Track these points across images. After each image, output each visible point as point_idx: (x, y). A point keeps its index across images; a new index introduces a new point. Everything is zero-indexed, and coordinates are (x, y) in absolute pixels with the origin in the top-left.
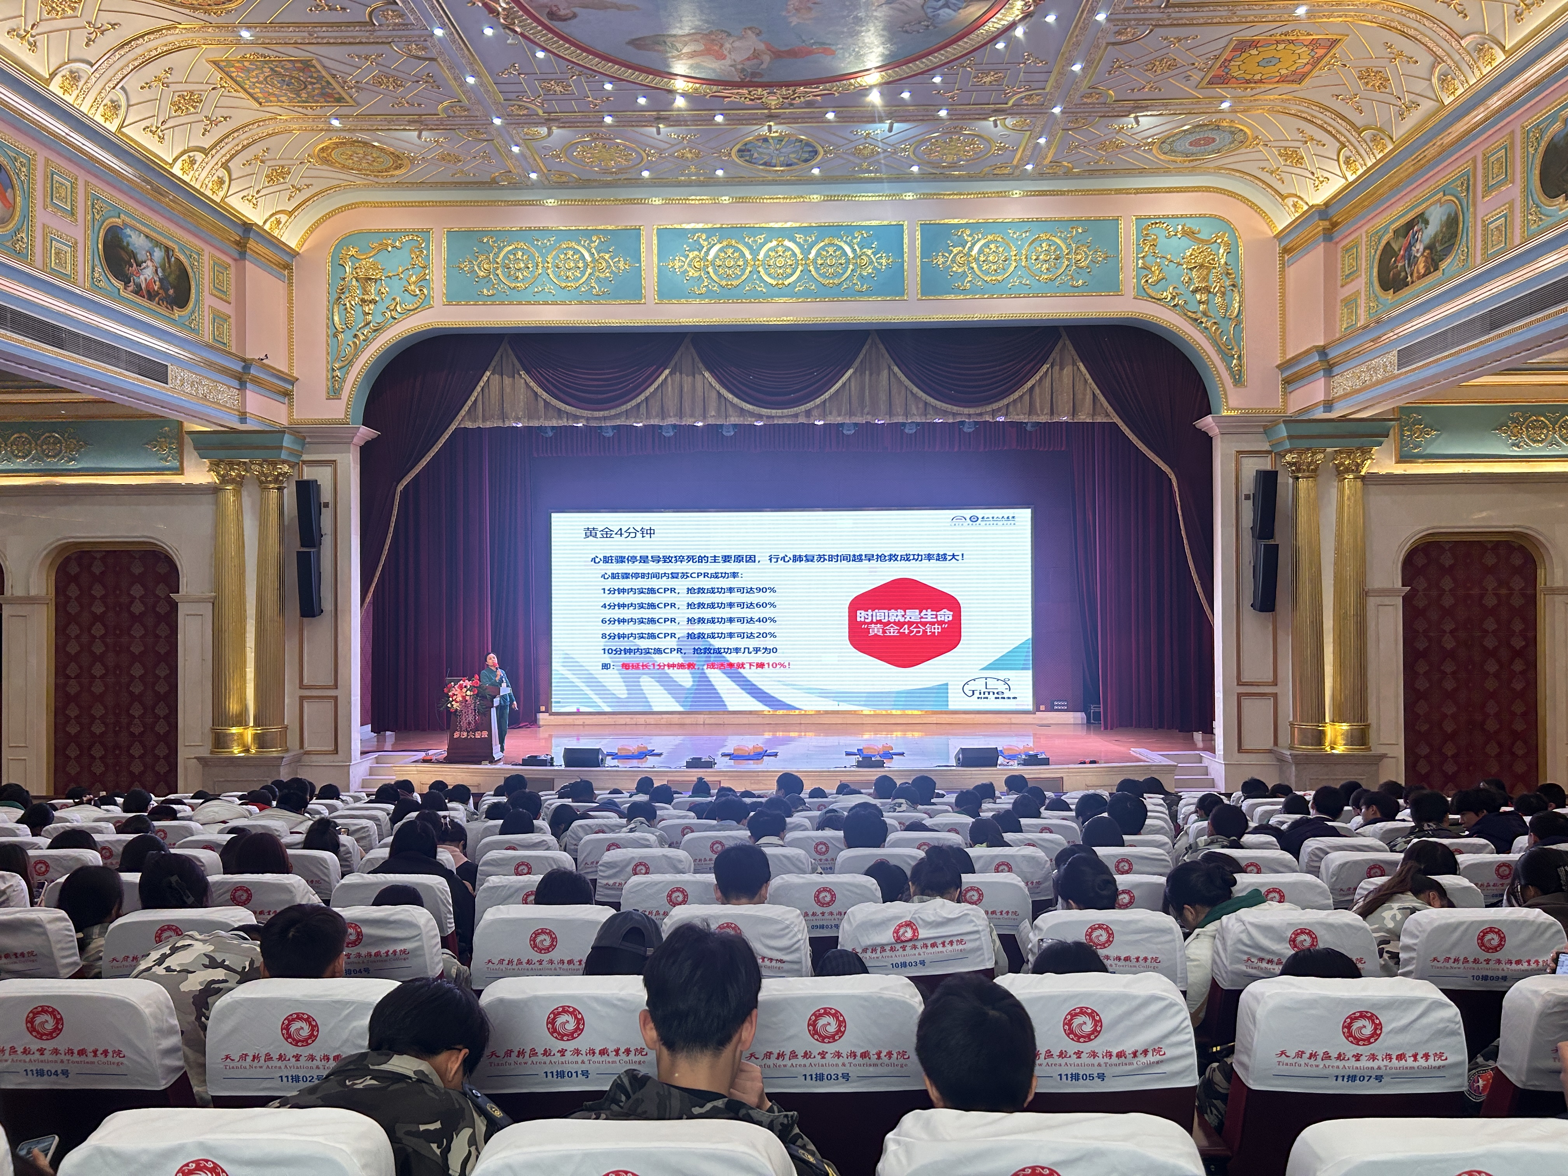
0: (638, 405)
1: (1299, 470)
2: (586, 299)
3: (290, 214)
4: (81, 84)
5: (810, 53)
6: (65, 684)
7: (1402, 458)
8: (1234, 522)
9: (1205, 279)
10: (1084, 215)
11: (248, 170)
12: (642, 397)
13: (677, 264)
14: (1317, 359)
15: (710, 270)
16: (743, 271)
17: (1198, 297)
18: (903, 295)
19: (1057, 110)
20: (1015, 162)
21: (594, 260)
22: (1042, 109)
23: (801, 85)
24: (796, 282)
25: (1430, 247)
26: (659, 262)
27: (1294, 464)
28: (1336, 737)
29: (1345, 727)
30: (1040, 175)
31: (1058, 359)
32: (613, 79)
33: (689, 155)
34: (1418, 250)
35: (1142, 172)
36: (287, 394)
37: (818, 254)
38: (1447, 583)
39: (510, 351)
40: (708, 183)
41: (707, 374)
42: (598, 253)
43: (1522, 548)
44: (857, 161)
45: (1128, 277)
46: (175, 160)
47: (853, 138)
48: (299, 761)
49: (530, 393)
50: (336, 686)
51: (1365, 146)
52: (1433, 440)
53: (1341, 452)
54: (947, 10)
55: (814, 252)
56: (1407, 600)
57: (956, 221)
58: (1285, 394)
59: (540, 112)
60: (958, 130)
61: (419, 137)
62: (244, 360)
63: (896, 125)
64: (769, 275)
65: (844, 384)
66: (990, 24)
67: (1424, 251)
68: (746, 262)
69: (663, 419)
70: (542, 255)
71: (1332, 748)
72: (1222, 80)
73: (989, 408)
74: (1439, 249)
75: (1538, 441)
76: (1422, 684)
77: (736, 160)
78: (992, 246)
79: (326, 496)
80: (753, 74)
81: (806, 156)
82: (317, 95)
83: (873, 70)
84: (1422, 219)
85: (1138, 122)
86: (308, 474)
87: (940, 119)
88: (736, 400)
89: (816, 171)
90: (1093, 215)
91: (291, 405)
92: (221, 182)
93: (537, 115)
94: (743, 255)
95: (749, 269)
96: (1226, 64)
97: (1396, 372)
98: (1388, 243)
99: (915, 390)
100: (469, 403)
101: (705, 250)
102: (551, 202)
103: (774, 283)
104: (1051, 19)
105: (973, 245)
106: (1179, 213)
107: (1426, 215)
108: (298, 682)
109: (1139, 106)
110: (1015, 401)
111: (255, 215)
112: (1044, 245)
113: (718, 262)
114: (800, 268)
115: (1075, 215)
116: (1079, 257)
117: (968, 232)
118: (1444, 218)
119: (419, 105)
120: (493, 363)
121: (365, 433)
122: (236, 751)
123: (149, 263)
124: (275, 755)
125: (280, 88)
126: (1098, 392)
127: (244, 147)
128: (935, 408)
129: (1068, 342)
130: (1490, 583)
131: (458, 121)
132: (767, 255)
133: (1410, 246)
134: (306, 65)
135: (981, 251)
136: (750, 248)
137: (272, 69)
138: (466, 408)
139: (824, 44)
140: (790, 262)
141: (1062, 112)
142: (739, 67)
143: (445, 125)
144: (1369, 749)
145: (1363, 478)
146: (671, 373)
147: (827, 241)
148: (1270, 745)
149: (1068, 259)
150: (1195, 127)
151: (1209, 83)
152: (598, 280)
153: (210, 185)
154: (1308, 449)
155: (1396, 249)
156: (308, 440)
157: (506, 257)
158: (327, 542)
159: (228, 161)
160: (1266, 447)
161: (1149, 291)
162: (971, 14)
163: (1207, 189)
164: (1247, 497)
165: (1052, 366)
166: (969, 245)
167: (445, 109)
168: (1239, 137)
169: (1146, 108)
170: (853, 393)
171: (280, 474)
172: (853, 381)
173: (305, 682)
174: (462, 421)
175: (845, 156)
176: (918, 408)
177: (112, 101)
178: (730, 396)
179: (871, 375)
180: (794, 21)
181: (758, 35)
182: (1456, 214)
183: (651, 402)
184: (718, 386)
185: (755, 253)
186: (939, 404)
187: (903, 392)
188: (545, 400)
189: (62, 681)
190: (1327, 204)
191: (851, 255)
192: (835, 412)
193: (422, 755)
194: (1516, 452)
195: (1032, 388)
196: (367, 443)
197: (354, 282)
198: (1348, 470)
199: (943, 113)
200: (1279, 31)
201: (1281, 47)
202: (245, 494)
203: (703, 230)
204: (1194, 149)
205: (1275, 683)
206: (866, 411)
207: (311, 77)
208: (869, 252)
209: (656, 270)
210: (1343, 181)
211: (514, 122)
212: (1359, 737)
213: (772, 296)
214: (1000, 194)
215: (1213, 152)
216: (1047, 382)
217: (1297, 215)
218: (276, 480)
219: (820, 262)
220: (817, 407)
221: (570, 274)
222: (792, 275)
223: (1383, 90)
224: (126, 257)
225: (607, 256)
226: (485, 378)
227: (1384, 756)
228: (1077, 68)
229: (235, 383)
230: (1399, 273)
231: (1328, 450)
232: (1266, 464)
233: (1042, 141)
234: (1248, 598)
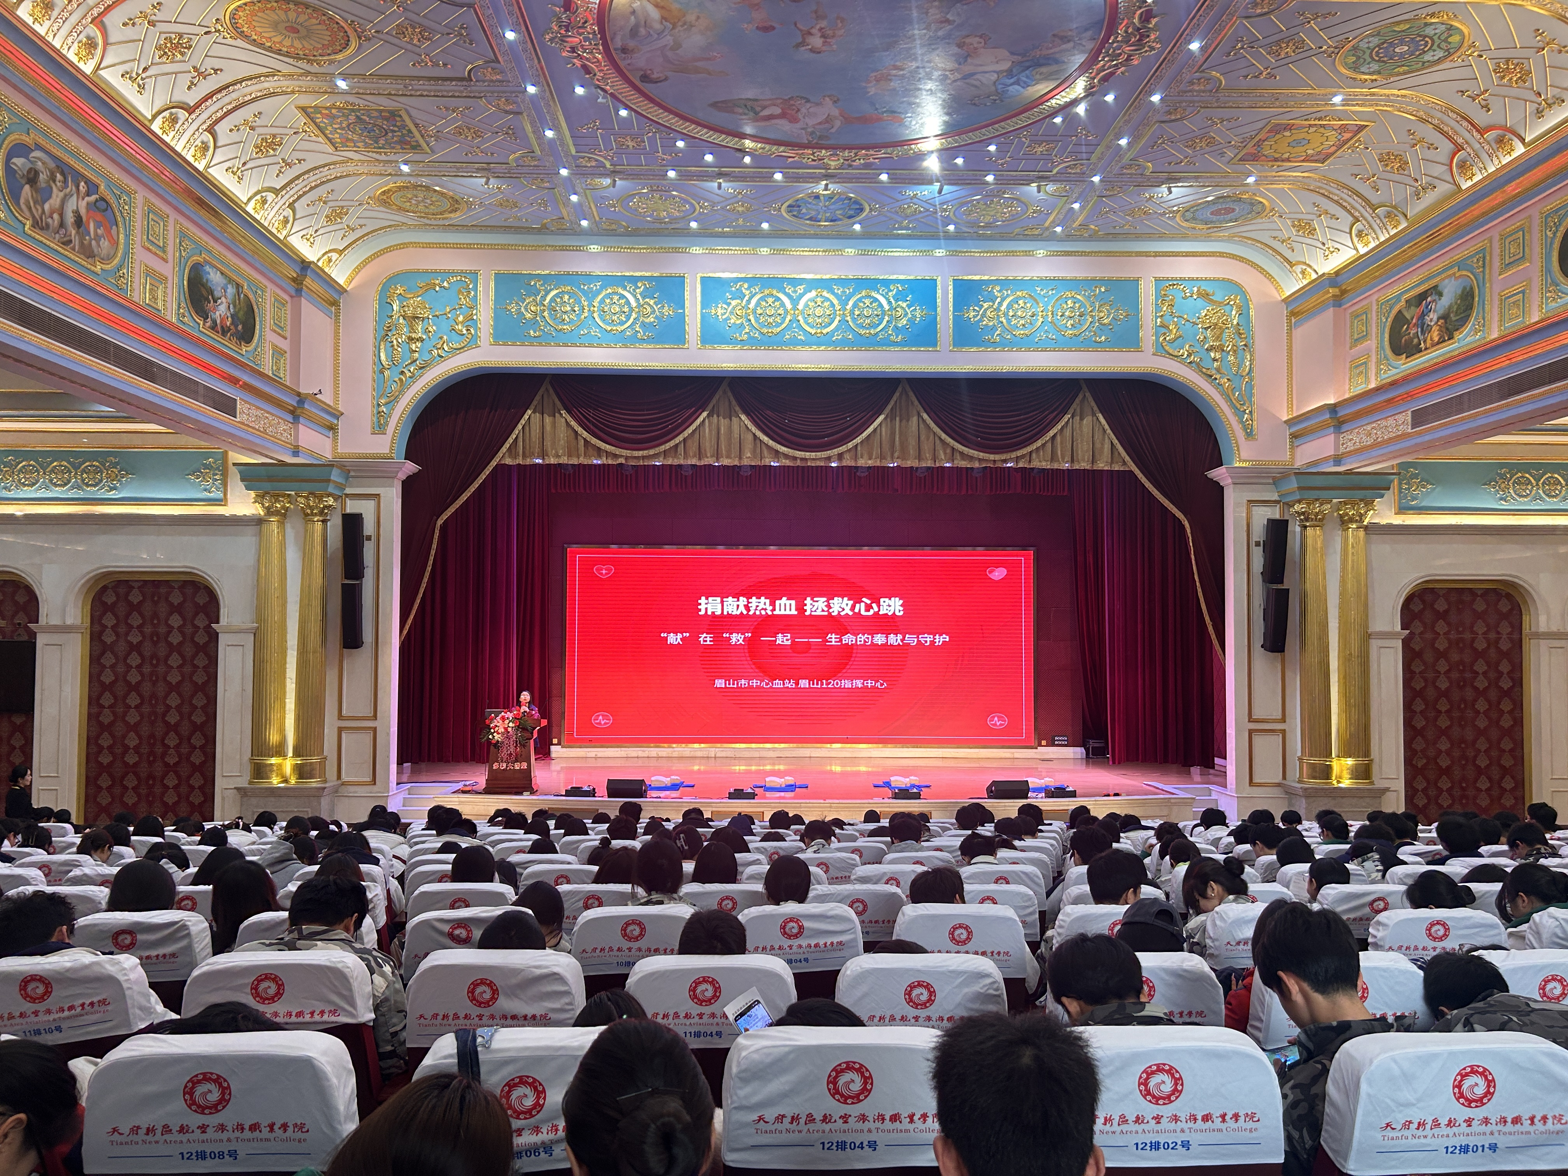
0: (676, 446)
1: (1307, 519)
2: (628, 341)
3: (341, 252)
4: (177, 126)
5: (879, 119)
6: (99, 714)
7: (1402, 510)
8: (1245, 567)
9: (1218, 338)
10: (1107, 275)
11: (311, 210)
12: (680, 438)
13: (720, 311)
14: (1328, 416)
15: (751, 317)
16: (784, 319)
17: (1212, 355)
18: (935, 345)
19: (1096, 179)
20: (1047, 224)
21: (639, 306)
22: (1082, 178)
23: (863, 149)
24: (833, 331)
25: (1445, 317)
26: (702, 309)
27: (1303, 513)
28: (1342, 771)
29: (1350, 762)
30: (1068, 237)
31: (1078, 410)
32: (684, 137)
33: (740, 209)
34: (1431, 320)
35: (1162, 237)
36: (332, 428)
37: (855, 305)
38: (1441, 627)
39: (551, 391)
40: (752, 234)
41: (743, 417)
42: (644, 298)
43: (1509, 596)
44: (899, 219)
45: (1147, 335)
46: (249, 200)
47: (899, 197)
48: (337, 792)
49: (570, 431)
50: (375, 717)
51: (1378, 221)
52: (1428, 493)
53: (1346, 504)
54: (1016, 87)
55: (851, 303)
56: (1406, 643)
57: (986, 278)
58: (1293, 448)
59: (608, 165)
60: (999, 194)
61: (487, 183)
62: (299, 394)
63: (945, 187)
64: (808, 324)
65: (875, 430)
66: (1053, 101)
67: (1439, 319)
68: (786, 312)
69: (700, 459)
70: (588, 299)
71: (1339, 782)
72: (1254, 158)
73: (1014, 455)
74: (1454, 319)
75: (1524, 496)
76: (1419, 723)
77: (785, 214)
78: (1021, 302)
79: (369, 528)
80: (820, 138)
81: (851, 213)
82: (396, 143)
83: (932, 139)
84: (1436, 291)
85: (1170, 192)
86: (352, 507)
87: (987, 183)
88: (771, 443)
89: (857, 227)
90: (1115, 275)
91: (335, 439)
92: (286, 221)
93: (604, 167)
94: (783, 305)
95: (789, 318)
96: (1259, 144)
97: (1410, 431)
98: (1400, 312)
99: (943, 436)
100: (510, 440)
101: (747, 298)
102: (594, 248)
103: (813, 331)
104: (1110, 98)
105: (1003, 300)
106: (1195, 276)
107: (1440, 288)
108: (336, 713)
109: (1172, 179)
110: (1037, 449)
111: (310, 253)
112: (1069, 302)
113: (759, 311)
114: (838, 318)
115: (1099, 275)
116: (1102, 314)
117: (998, 288)
118: (1459, 292)
119: (492, 154)
120: (535, 403)
121: (411, 467)
122: (275, 781)
123: (223, 299)
124: (314, 785)
125: (361, 135)
126: (1116, 441)
127: (312, 189)
128: (962, 453)
129: (1088, 394)
130: (1480, 628)
131: (525, 170)
132: (806, 305)
133: (1423, 315)
134: (393, 115)
135: (1010, 306)
136: (788, 295)
137: (357, 117)
138: (507, 445)
139: (894, 112)
140: (828, 312)
141: (1101, 181)
142: (809, 130)
143: (509, 174)
144: (1372, 783)
145: (1366, 528)
146: (708, 415)
147: (864, 293)
148: (1278, 779)
149: (1092, 316)
150: (1218, 198)
151: (1240, 160)
152: (643, 325)
153: (276, 224)
154: (1317, 500)
155: (1408, 316)
156: (352, 474)
157: (553, 300)
158: (369, 573)
159: (294, 201)
160: (1275, 497)
161: (1167, 348)
162: (1038, 91)
163: (1221, 255)
164: (1258, 544)
165: (1073, 417)
166: (999, 300)
167: (516, 160)
168: (1258, 208)
169: (1178, 180)
170: (884, 438)
171: (325, 507)
172: (884, 425)
173: (344, 713)
174: (503, 457)
175: (889, 214)
176: (945, 454)
177: (203, 143)
178: (765, 439)
179: (901, 421)
180: (872, 91)
181: (835, 102)
182: (1472, 288)
183: (689, 442)
184: (754, 429)
185: (795, 302)
186: (965, 450)
187: (932, 437)
188: (585, 439)
189: (95, 710)
190: (1337, 273)
191: (887, 307)
192: (866, 456)
193: (460, 786)
194: (1504, 505)
195: (1054, 437)
196: (409, 477)
197: (401, 320)
198: (1351, 520)
199: (990, 178)
200: (1314, 116)
201: (1312, 130)
202: (288, 526)
203: (745, 280)
204: (1214, 218)
205: (1283, 720)
206: (896, 455)
207: (395, 126)
208: (904, 305)
209: (699, 316)
210: (1355, 252)
211: (579, 171)
212: (1363, 772)
213: (810, 345)
214: (1027, 253)
215: (1231, 221)
216: (1068, 432)
217: (1305, 282)
218: (321, 513)
219: (857, 313)
220: (849, 450)
221: (615, 318)
222: (830, 324)
223: (1401, 172)
224: (204, 293)
225: (652, 302)
226: (526, 417)
227: (1387, 790)
228: (1123, 142)
229: (290, 418)
230: (1412, 340)
231: (1335, 501)
232: (1275, 513)
233: (1076, 206)
234: (1258, 639)
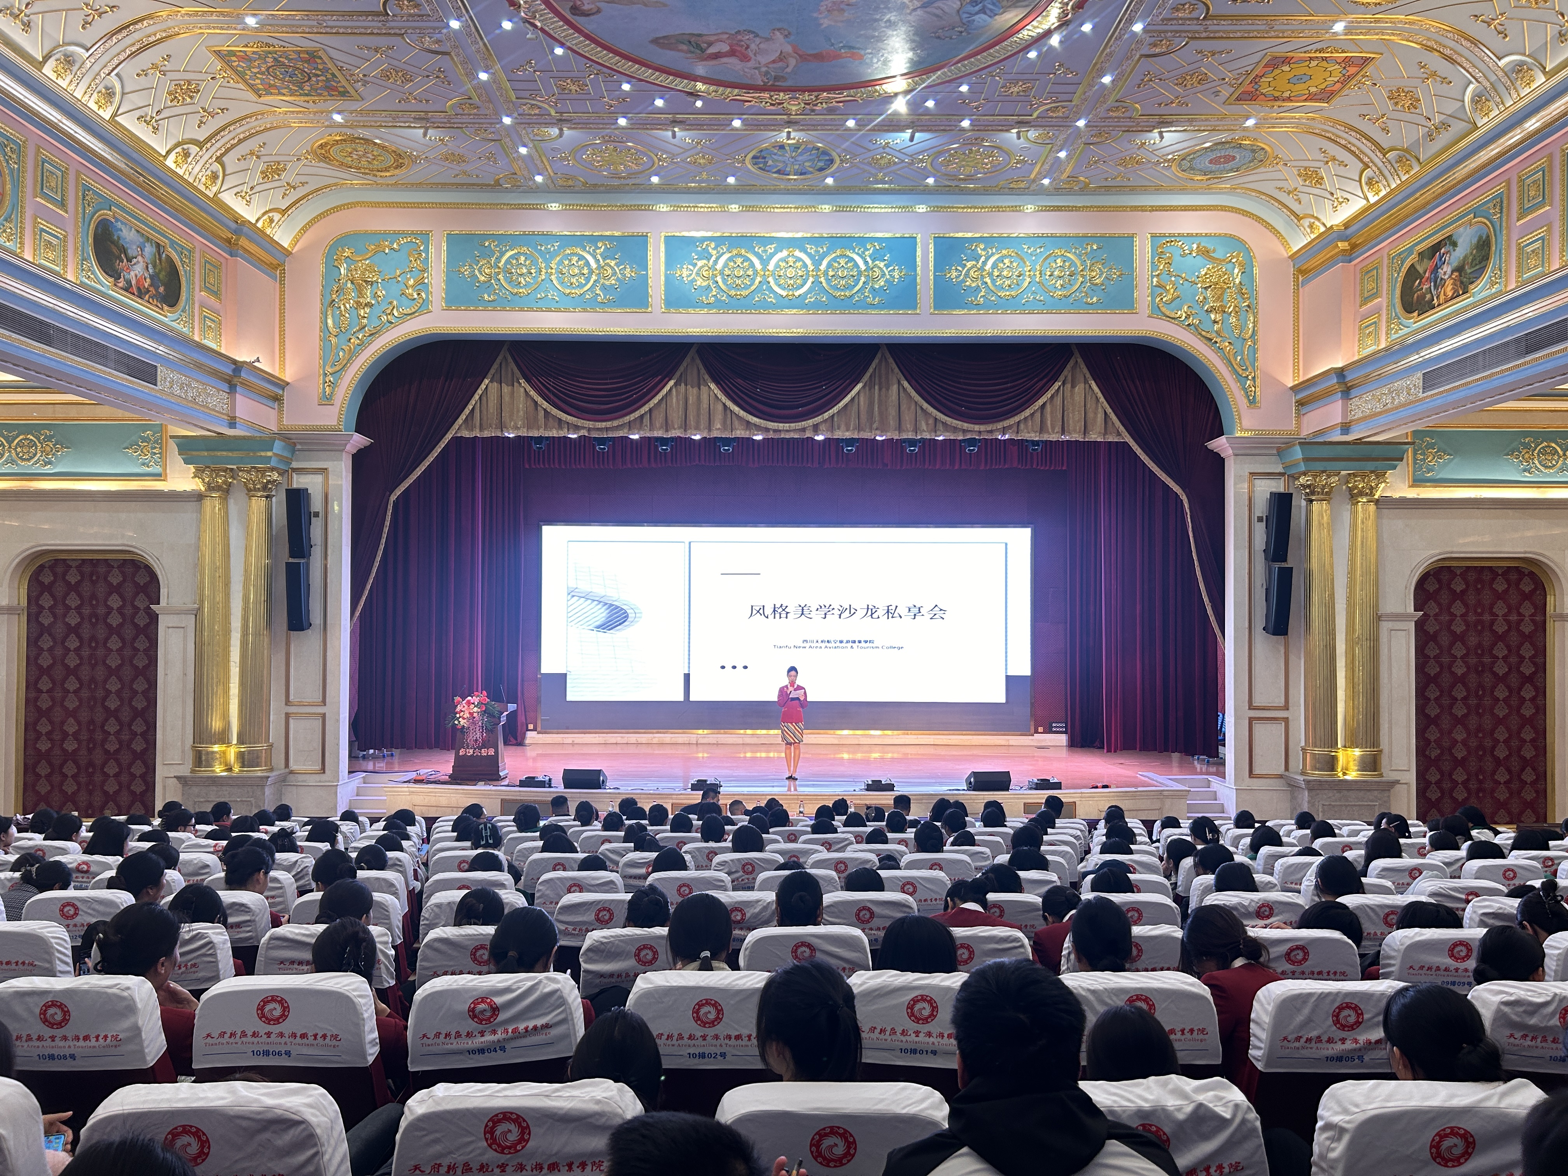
0: (642, 417)
1: (1313, 493)
2: (588, 305)
3: (283, 212)
4: (75, 69)
5: (838, 56)
6: (36, 699)
7: (1417, 482)
8: (1247, 544)
9: (1220, 298)
10: (1099, 231)
11: (243, 165)
12: (646, 408)
13: (685, 273)
14: (1335, 381)
15: (719, 279)
16: (753, 280)
17: (1213, 316)
18: (915, 308)
19: (1081, 123)
20: (1032, 176)
21: (599, 267)
22: (1066, 122)
23: (824, 91)
24: (806, 293)
25: (1459, 269)
26: (666, 270)
27: (1309, 486)
28: (1348, 762)
29: (1357, 752)
30: (1056, 191)
31: (1069, 378)
32: (632, 79)
33: (702, 161)
34: (1445, 273)
35: (1158, 190)
36: (277, 399)
37: (829, 265)
38: (1458, 609)
39: (510, 359)
40: (718, 191)
41: (713, 386)
42: (604, 259)
43: (1532, 574)
44: (874, 171)
45: (1142, 296)
46: (169, 152)
47: (872, 147)
48: (284, 781)
49: (529, 402)
50: (324, 702)
51: (1389, 167)
52: (1445, 465)
53: (1355, 475)
54: (983, 16)
55: (825, 263)
56: (1420, 626)
57: (969, 235)
58: (1299, 415)
59: (553, 113)
60: (978, 141)
61: (425, 135)
62: (235, 362)
63: (917, 135)
64: (779, 285)
65: (853, 399)
66: (1025, 32)
67: (1452, 272)
68: (756, 273)
69: (667, 431)
70: (545, 260)
71: (1344, 774)
72: (1250, 96)
73: (1000, 425)
74: (1469, 271)
75: (1550, 467)
76: (1433, 711)
77: (750, 166)
78: (1006, 261)
79: (316, 505)
80: (776, 78)
81: (821, 164)
82: (320, 88)
83: (898, 78)
84: (1451, 241)
85: (1162, 137)
86: (299, 481)
87: (963, 130)
88: (742, 413)
89: (830, 181)
90: (1108, 231)
91: (280, 411)
92: (214, 177)
93: (550, 115)
94: (752, 265)
95: (758, 279)
96: (1255, 81)
97: (1421, 395)
98: (1412, 265)
99: (925, 405)
100: (467, 411)
101: (713, 258)
102: (554, 206)
103: (784, 293)
104: (1087, 28)
105: (987, 259)
106: (1194, 232)
107: (1454, 237)
108: (284, 698)
109: (1163, 122)
110: (1026, 418)
111: (249, 213)
112: (1059, 261)
113: (727, 272)
114: (811, 279)
115: (1090, 231)
116: (1094, 274)
117: (982, 246)
118: (1475, 241)
119: (427, 101)
120: (492, 371)
121: (359, 441)
122: (219, 770)
123: (140, 258)
124: (259, 774)
125: (283, 80)
126: (1109, 410)
127: (240, 141)
128: (944, 424)
129: (1080, 360)
130: (1500, 609)
131: (465, 119)
132: (777, 266)
133: (1436, 269)
134: (312, 57)
135: (995, 265)
136: (759, 257)
137: (275, 58)
138: (463, 416)
139: (853, 48)
140: (800, 273)
141: (1086, 126)
142: (764, 69)
143: (449, 124)
144: (1381, 775)
145: (1377, 502)
146: (676, 384)
147: (838, 253)
148: (1281, 770)
149: (1083, 276)
150: (1216, 144)
151: (1237, 99)
152: (604, 288)
153: (204, 179)
154: (1323, 472)
155: (1421, 270)
156: (299, 447)
157: (508, 262)
158: (316, 553)
159: (222, 155)
160: (1280, 469)
161: (1163, 309)
162: (1006, 21)
163: (1223, 208)
164: (1260, 519)
165: (1064, 383)
166: (983, 259)
167: (453, 107)
168: (1260, 155)
169: (1170, 124)
170: (862, 408)
171: (269, 482)
172: (862, 395)
173: (292, 698)
174: (459, 429)
175: (862, 166)
176: (927, 424)
177: (107, 88)
178: (736, 409)
179: (880, 389)
180: (826, 23)
181: (786, 36)
182: (1488, 236)
183: (655, 413)
184: (724, 399)
185: (765, 263)
186: (949, 420)
187: (913, 407)
188: (545, 410)
189: (33, 695)
190: (1347, 225)
191: (863, 267)
192: (843, 427)
193: (413, 775)
194: (1528, 477)
195: (1043, 406)
196: (360, 451)
197: (349, 285)
198: (1361, 493)
199: (966, 124)
200: (1314, 47)
201: (1314, 63)
202: (231, 502)
203: (711, 239)
204: (1213, 167)
205: (1286, 707)
206: (875, 426)
207: (316, 69)
208: (882, 265)
209: (663, 278)
210: (1365, 202)
211: (524, 121)
212: (1371, 764)
213: (782, 308)
214: (1015, 209)
215: (1232, 170)
216: (1058, 400)
217: (1313, 236)
218: (265, 488)
219: (831, 273)
220: (825, 421)
221: (574, 280)
222: (802, 286)
223: (1413, 110)
224: (115, 250)
225: (613, 263)
226: (483, 386)
227: (1397, 782)
228: (1107, 80)
229: (225, 387)
230: (1424, 296)
231: (1343, 473)
232: (1279, 486)
233: (1062, 155)
234: (1260, 622)
